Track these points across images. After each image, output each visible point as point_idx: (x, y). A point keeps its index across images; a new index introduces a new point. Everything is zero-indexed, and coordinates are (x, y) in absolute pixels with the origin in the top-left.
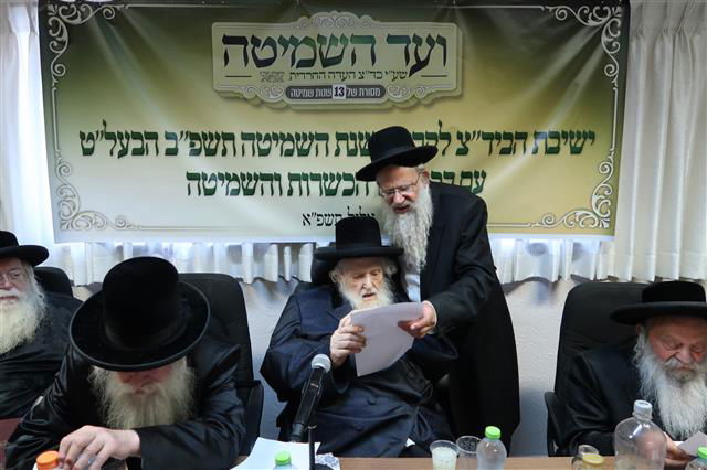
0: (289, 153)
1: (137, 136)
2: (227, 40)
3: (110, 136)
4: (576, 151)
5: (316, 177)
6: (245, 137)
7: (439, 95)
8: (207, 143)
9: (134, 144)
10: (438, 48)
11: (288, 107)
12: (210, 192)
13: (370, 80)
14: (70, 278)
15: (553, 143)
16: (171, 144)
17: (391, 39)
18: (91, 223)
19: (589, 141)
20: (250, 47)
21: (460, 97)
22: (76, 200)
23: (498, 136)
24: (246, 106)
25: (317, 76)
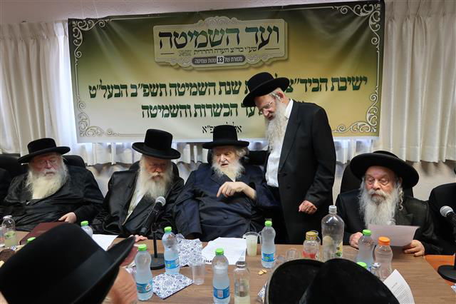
0: (195, 94)
1: (117, 87)
2: (161, 35)
3: (103, 88)
4: (356, 88)
5: (209, 106)
6: (172, 86)
7: (275, 59)
8: (152, 89)
9: (116, 91)
10: (274, 33)
11: (193, 69)
12: (154, 116)
13: (236, 52)
14: (85, 162)
15: (342, 84)
16: (134, 91)
17: (248, 30)
18: (95, 133)
19: (363, 82)
20: (173, 38)
21: (287, 60)
22: (87, 121)
23: (310, 81)
24: (171, 69)
25: (209, 52)
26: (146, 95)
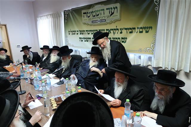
0: (92, 34)
1: (74, 31)
2: (84, 13)
3: (71, 31)
4: (147, 32)
6: (86, 31)
7: (116, 20)
8: (82, 32)
9: (74, 32)
10: (116, 9)
11: (92, 25)
12: (82, 41)
13: (103, 18)
15: (141, 30)
16: (77, 33)
17: (107, 9)
19: (150, 29)
20: (87, 14)
21: (120, 20)
22: (68, 42)
23: (128, 29)
24: (87, 25)
25: (96, 18)
26: (80, 34)
